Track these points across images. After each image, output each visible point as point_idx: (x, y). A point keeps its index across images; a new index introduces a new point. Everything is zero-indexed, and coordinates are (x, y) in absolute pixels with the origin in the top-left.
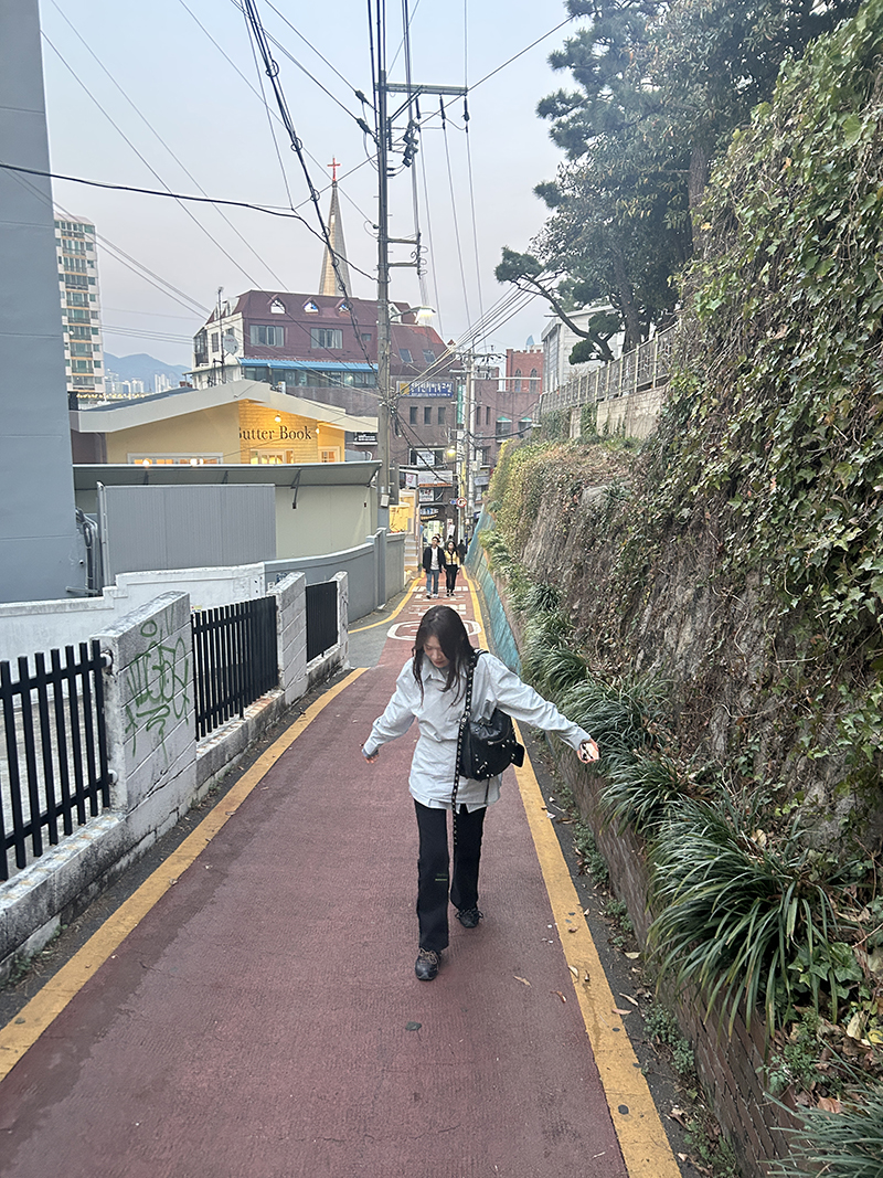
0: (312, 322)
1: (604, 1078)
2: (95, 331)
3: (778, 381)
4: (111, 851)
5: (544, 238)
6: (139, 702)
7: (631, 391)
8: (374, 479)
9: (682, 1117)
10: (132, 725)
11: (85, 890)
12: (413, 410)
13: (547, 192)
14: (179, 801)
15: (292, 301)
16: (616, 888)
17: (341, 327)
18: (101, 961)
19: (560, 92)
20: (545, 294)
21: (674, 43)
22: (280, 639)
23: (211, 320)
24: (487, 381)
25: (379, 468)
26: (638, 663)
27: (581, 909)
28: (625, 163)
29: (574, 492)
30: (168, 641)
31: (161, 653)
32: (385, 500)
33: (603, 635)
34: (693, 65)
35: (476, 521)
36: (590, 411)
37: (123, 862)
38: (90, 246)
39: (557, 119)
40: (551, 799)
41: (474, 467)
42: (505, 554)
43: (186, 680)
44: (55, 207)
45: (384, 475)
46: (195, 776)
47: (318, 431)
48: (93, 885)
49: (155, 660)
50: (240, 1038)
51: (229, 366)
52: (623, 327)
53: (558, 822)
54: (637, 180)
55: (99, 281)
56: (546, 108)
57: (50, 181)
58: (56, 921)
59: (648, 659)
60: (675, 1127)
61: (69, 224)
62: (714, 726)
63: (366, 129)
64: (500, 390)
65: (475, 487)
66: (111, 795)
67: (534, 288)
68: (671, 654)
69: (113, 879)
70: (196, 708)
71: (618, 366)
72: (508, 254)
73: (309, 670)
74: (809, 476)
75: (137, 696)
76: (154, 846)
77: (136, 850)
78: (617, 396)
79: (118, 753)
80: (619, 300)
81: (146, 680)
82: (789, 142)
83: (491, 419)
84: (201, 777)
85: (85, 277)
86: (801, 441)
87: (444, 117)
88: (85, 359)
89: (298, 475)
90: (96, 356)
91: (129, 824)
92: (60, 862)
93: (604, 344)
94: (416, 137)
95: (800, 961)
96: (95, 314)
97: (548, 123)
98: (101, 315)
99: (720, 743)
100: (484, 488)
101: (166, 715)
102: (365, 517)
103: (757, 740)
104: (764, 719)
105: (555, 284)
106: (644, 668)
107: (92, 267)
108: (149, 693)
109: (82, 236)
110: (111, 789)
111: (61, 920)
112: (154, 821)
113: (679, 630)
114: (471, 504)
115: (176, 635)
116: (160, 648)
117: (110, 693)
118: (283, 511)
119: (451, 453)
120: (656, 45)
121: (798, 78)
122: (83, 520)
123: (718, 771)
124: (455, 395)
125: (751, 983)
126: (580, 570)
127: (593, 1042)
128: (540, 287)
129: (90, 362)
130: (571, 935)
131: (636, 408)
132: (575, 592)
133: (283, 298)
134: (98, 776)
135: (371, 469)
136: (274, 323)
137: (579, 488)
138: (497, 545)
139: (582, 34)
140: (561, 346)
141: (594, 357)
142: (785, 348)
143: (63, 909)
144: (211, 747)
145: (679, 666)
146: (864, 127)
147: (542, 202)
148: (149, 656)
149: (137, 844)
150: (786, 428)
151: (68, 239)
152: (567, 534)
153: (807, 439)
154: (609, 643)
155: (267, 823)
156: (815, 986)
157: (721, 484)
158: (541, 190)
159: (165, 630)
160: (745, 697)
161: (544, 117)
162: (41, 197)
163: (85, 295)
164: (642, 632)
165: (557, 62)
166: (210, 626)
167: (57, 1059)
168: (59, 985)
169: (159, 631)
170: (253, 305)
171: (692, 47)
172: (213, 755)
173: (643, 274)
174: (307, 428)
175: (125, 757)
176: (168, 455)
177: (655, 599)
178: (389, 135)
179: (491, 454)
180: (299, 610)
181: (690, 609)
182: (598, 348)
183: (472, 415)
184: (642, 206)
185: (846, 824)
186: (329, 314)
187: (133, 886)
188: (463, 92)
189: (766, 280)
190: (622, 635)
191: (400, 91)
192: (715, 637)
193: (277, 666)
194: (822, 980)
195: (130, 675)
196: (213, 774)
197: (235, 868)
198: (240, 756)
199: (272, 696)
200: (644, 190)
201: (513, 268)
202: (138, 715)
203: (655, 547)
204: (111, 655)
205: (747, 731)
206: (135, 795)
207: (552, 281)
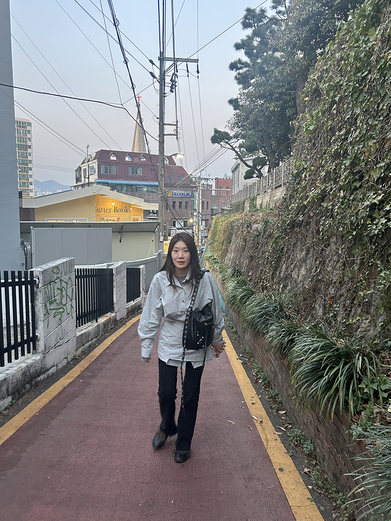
0: (128, 163)
1: (271, 458)
2: (30, 169)
3: (342, 151)
4: (36, 371)
5: (233, 121)
6: (51, 303)
7: (272, 189)
8: (156, 230)
9: (309, 472)
10: (47, 314)
11: (23, 386)
12: (174, 203)
13: (234, 102)
14: (68, 354)
15: (120, 155)
16: (273, 386)
17: (142, 166)
18: (31, 416)
19: (239, 59)
20: (233, 149)
21: (290, 33)
22: (115, 289)
23: (83, 163)
24: (207, 190)
25: (159, 224)
26: (280, 289)
27: (257, 396)
28: (268, 88)
29: (248, 227)
30: (65, 278)
31: (61, 283)
32: (162, 239)
33: (263, 282)
34: (297, 42)
35: (202, 252)
36: (254, 199)
37: (42, 377)
38: (29, 132)
39: (238, 71)
40: (241, 355)
41: (202, 228)
42: (216, 260)
43: (72, 298)
44: (15, 102)
45: (161, 228)
46: (75, 344)
47: (131, 209)
48: (28, 385)
49: (58, 285)
50: (98, 445)
51: (91, 183)
52: (268, 163)
53: (244, 364)
54: (274, 95)
55: (33, 147)
56: (233, 66)
57: (13, 89)
58: (10, 399)
59: (285, 287)
60: (306, 477)
61: (20, 122)
62: (317, 306)
63: (154, 77)
64: (213, 194)
65: (202, 237)
66: (37, 345)
67: (228, 146)
68: (295, 282)
69: (37, 384)
70: (76, 311)
71: (266, 180)
72: (216, 131)
73: (128, 306)
74: (358, 184)
75: (49, 300)
76: (56, 372)
77: (48, 373)
78: (266, 192)
79: (41, 326)
80: (266, 151)
81: (54, 294)
82: (343, 55)
83: (209, 207)
84: (78, 345)
85: (26, 145)
86: (354, 170)
87: (188, 72)
88: (25, 181)
89: (122, 227)
90: (31, 180)
91: (45, 360)
92: (13, 371)
93: (259, 171)
94: (176, 80)
95: (364, 383)
96: (30, 162)
97: (234, 73)
98: (33, 162)
99: (320, 312)
100: (206, 237)
101: (63, 312)
102: (153, 246)
103: (338, 305)
104: (341, 296)
105: (237, 144)
106: (283, 291)
107: (30, 141)
108: (55, 300)
109: (26, 127)
110: (37, 343)
111: (12, 398)
112: (57, 361)
113: (299, 270)
114: (200, 244)
115: (68, 276)
116: (61, 280)
117: (37, 297)
118: (115, 244)
119: (191, 221)
120: (281, 34)
121: (346, 29)
122: (24, 244)
123: (320, 324)
124: (193, 196)
125: (341, 394)
126: (252, 258)
127: (265, 444)
128: (231, 145)
129: (28, 182)
130: (253, 405)
131: (275, 196)
132: (249, 268)
133: (115, 153)
134: (31, 335)
135: (156, 225)
136: (112, 164)
137: (250, 225)
138: (213, 257)
139: (248, 37)
140: (240, 173)
141: (255, 176)
142: (345, 137)
143: (13, 394)
144: (83, 332)
145: (300, 286)
146: (377, 32)
147: (231, 107)
148: (56, 283)
149: (48, 370)
150: (347, 165)
151: (19, 129)
152: (245, 246)
153: (357, 169)
154: (266, 284)
155: (109, 365)
156: (372, 393)
157: (317, 199)
158: (231, 102)
159: (63, 272)
160: (331, 289)
161: (232, 70)
162: (9, 98)
163: (27, 153)
164: (282, 276)
165: (238, 47)
166: (84, 277)
167: (10, 453)
168: (11, 425)
169: (60, 272)
170: (103, 156)
171: (297, 35)
172: (84, 336)
173: (277, 137)
174: (127, 207)
175: (44, 327)
176: (63, 218)
177: (287, 261)
178: (164, 79)
179: (209, 222)
180: (124, 278)
181: (304, 261)
182: (257, 172)
183: (200, 204)
184: (276, 106)
185: (382, 325)
186: (136, 160)
187: (46, 388)
188: (197, 61)
189: (335, 112)
190: (272, 280)
191: (169, 60)
192: (316, 268)
193: (113, 301)
194: (375, 390)
195: (47, 289)
196: (84, 345)
197: (95, 381)
198: (95, 339)
199: (110, 315)
200: (277, 100)
201: (219, 137)
202: (50, 309)
203: (287, 238)
204: (39, 279)
205: (333, 303)
206: (48, 346)
207: (237, 143)
